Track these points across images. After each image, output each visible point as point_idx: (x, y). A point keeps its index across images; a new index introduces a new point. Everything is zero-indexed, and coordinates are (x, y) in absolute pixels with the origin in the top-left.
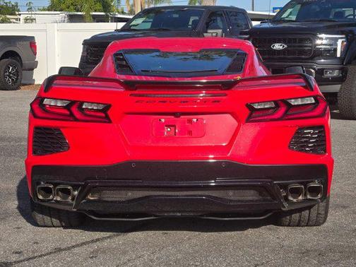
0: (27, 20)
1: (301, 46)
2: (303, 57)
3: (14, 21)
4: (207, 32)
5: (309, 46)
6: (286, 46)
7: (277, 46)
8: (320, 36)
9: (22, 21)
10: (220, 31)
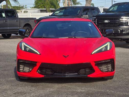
0: (25, 12)
1: (115, 21)
2: (116, 25)
3: (20, 12)
4: (82, 16)
5: (118, 21)
6: (109, 21)
7: (106, 21)
8: (122, 17)
9: (23, 12)
10: (88, 16)
